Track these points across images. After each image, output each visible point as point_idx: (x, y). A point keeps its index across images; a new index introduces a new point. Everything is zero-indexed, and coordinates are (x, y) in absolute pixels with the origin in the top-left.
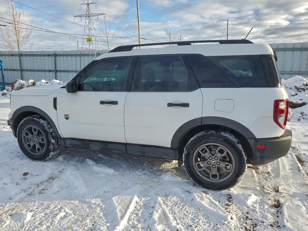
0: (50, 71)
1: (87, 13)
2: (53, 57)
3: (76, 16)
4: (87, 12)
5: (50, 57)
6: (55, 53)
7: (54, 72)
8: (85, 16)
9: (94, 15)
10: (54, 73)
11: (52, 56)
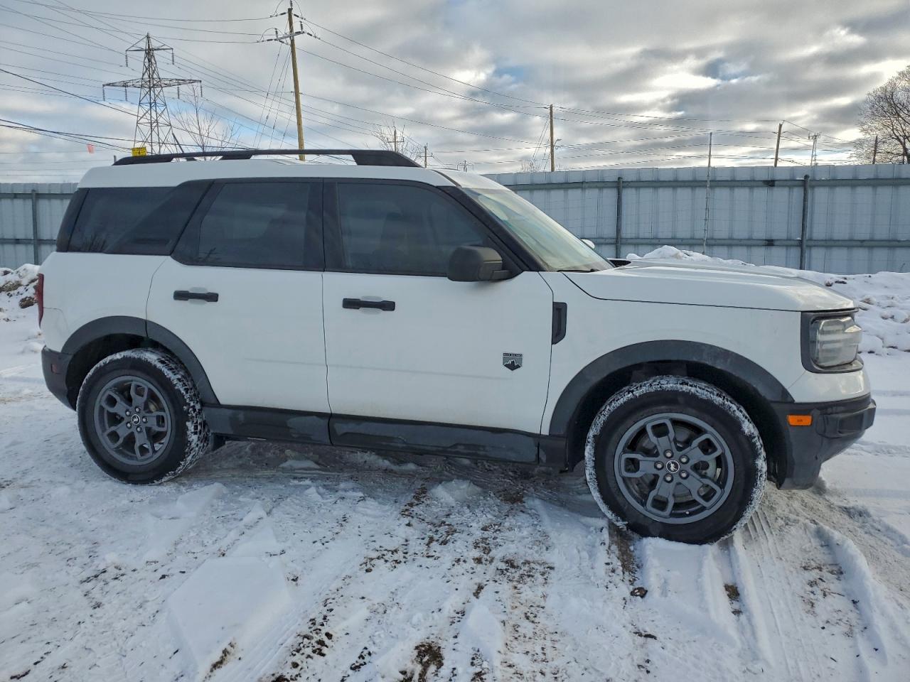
0: (17, 241)
1: (146, 76)
2: (29, 203)
3: (109, 85)
4: (143, 74)
5: (18, 202)
6: (33, 191)
7: (29, 243)
8: (140, 83)
9: (167, 82)
10: (31, 248)
11: (24, 199)
